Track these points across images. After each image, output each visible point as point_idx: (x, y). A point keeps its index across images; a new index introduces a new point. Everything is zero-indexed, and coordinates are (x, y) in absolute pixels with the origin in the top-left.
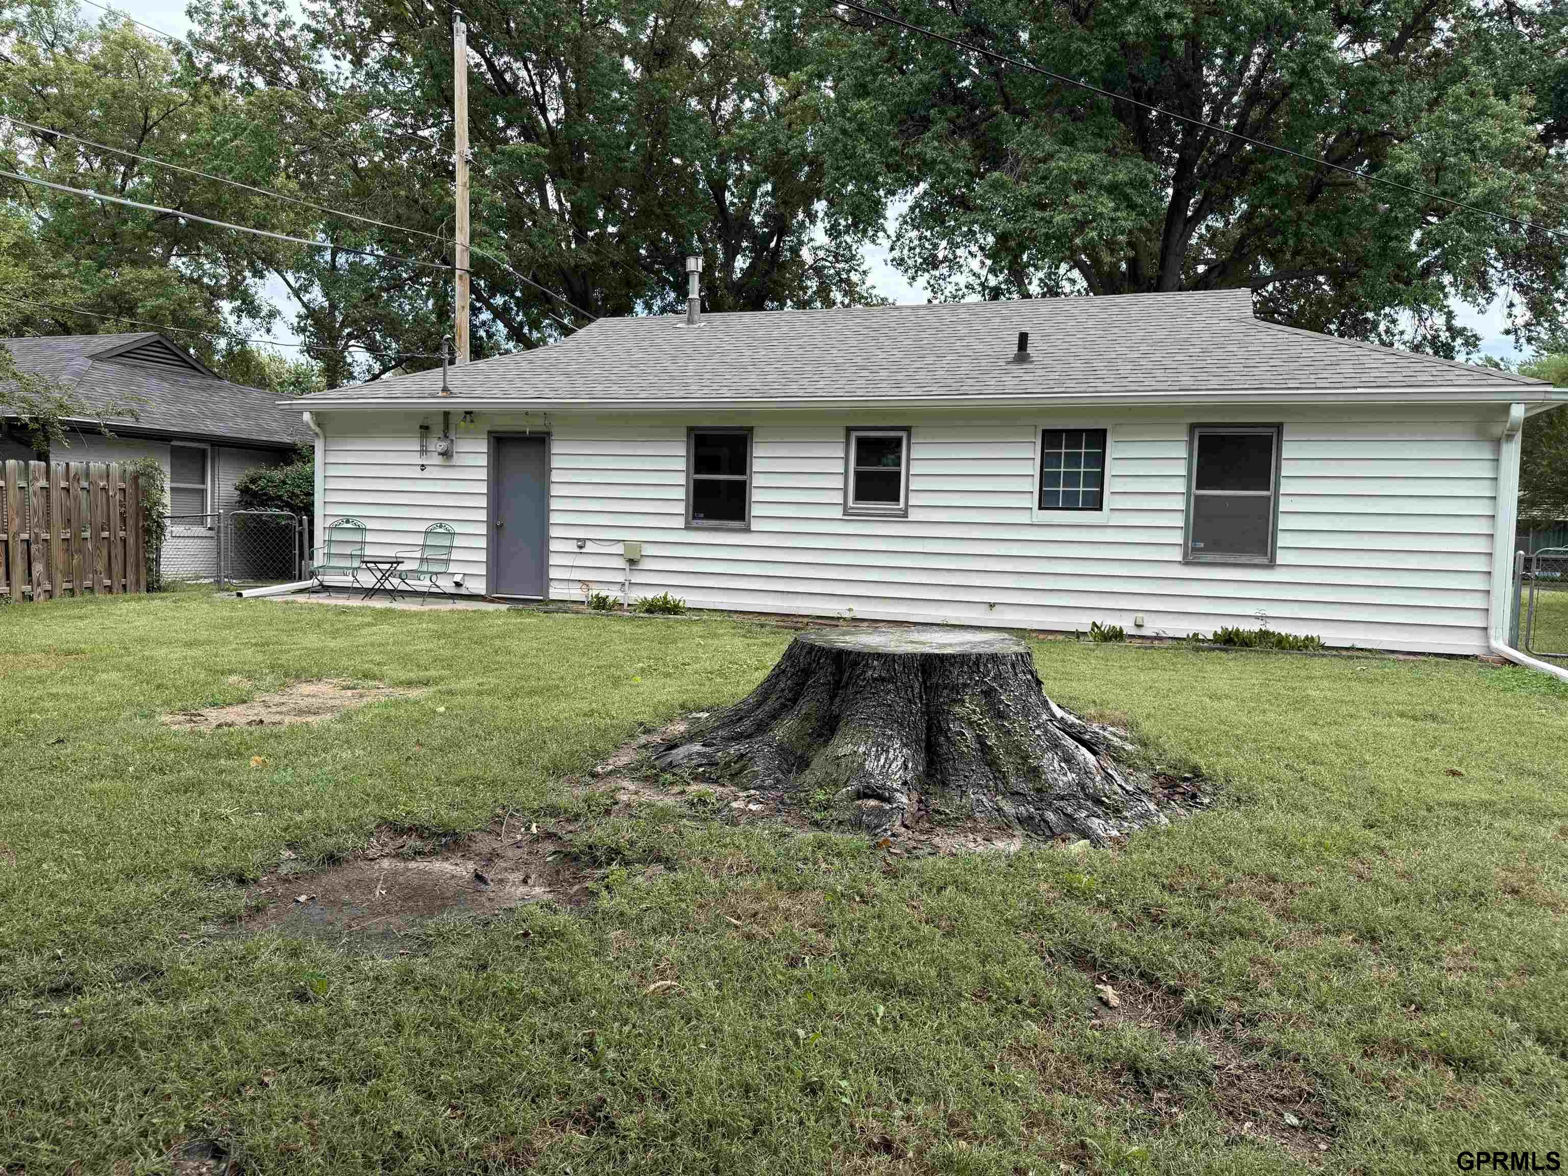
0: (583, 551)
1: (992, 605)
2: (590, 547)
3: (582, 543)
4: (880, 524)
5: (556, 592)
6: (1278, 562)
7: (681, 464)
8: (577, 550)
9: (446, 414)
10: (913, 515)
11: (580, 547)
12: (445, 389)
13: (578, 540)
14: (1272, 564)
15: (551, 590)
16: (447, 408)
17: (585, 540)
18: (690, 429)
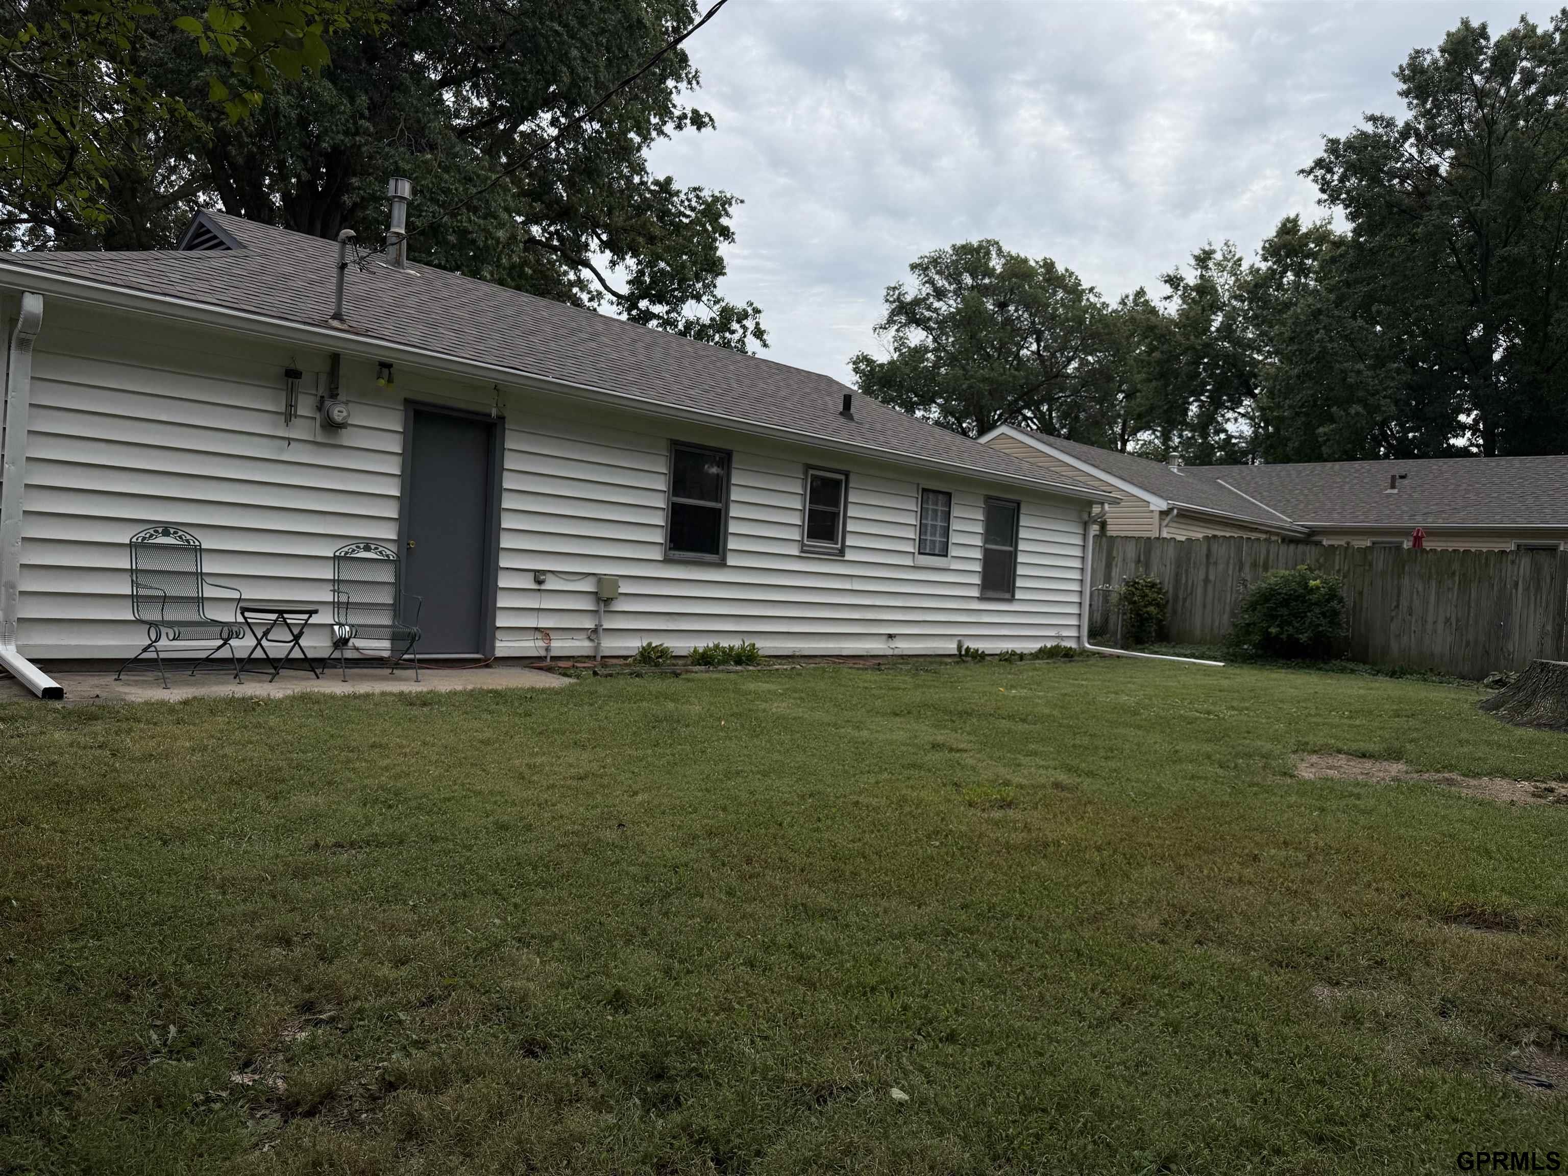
0: (543, 587)
1: (891, 636)
2: (552, 584)
3: (539, 577)
4: (816, 562)
5: (504, 646)
6: (1017, 597)
7: (661, 484)
8: (534, 586)
9: (335, 358)
10: (849, 556)
11: (540, 582)
12: (337, 316)
13: (536, 572)
14: (1012, 599)
15: (498, 644)
16: (337, 347)
17: (544, 572)
18: (674, 443)
